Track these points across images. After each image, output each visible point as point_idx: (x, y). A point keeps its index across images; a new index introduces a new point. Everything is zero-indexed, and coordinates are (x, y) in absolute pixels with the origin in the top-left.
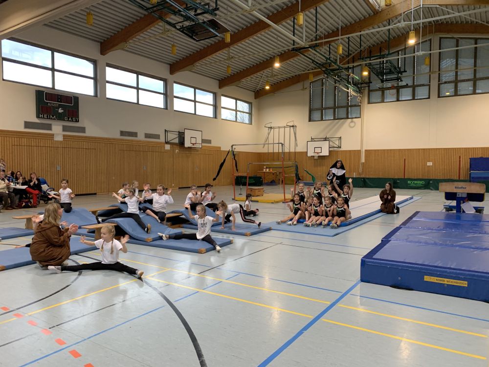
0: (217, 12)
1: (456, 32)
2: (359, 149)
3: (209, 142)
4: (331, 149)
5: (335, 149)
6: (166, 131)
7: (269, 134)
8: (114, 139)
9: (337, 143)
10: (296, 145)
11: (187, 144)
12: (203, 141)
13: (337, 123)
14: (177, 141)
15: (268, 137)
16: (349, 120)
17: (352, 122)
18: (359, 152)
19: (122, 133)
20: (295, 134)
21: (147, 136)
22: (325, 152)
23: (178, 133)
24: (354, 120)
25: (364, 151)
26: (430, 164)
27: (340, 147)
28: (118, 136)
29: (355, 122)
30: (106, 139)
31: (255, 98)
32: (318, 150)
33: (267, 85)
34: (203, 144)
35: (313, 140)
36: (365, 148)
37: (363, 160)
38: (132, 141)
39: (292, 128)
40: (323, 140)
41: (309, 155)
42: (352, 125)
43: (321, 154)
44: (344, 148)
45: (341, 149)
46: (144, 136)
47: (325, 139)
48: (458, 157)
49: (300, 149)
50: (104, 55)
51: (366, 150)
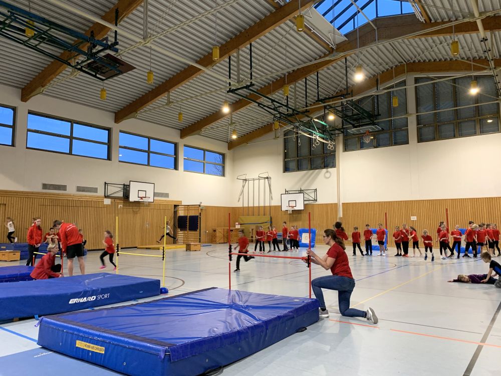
0: (117, 47)
1: (429, 71)
2: (336, 202)
3: (167, 195)
4: (306, 202)
5: (311, 202)
6: (105, 183)
7: (243, 187)
8: (32, 193)
9: (313, 195)
10: (271, 198)
11: (133, 197)
12: (155, 194)
13: (312, 174)
14: (121, 194)
15: (243, 191)
16: (324, 170)
17: (327, 172)
18: (336, 204)
19: (45, 186)
20: (270, 186)
21: (79, 189)
22: (300, 207)
23: (122, 186)
24: (330, 170)
25: (341, 204)
26: (414, 218)
27: (316, 200)
28: (39, 189)
29: (330, 172)
30: (22, 192)
31: (228, 149)
32: (292, 204)
33: (234, 134)
34: (155, 198)
35: (287, 192)
36: (342, 202)
37: (341, 214)
38: (58, 194)
39: (266, 180)
40: (298, 192)
41: (284, 209)
42: (327, 175)
43: (296, 208)
44: (320, 201)
45: (317, 203)
46: (75, 189)
47: (301, 191)
48: (445, 209)
49: (276, 202)
50: (25, 101)
51: (343, 204)
